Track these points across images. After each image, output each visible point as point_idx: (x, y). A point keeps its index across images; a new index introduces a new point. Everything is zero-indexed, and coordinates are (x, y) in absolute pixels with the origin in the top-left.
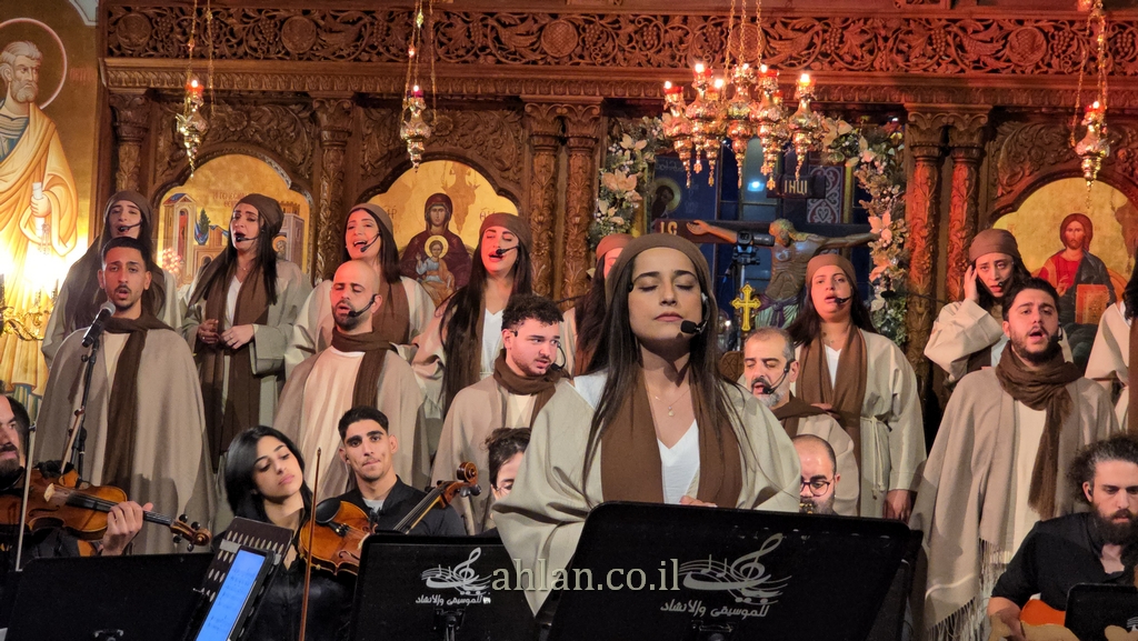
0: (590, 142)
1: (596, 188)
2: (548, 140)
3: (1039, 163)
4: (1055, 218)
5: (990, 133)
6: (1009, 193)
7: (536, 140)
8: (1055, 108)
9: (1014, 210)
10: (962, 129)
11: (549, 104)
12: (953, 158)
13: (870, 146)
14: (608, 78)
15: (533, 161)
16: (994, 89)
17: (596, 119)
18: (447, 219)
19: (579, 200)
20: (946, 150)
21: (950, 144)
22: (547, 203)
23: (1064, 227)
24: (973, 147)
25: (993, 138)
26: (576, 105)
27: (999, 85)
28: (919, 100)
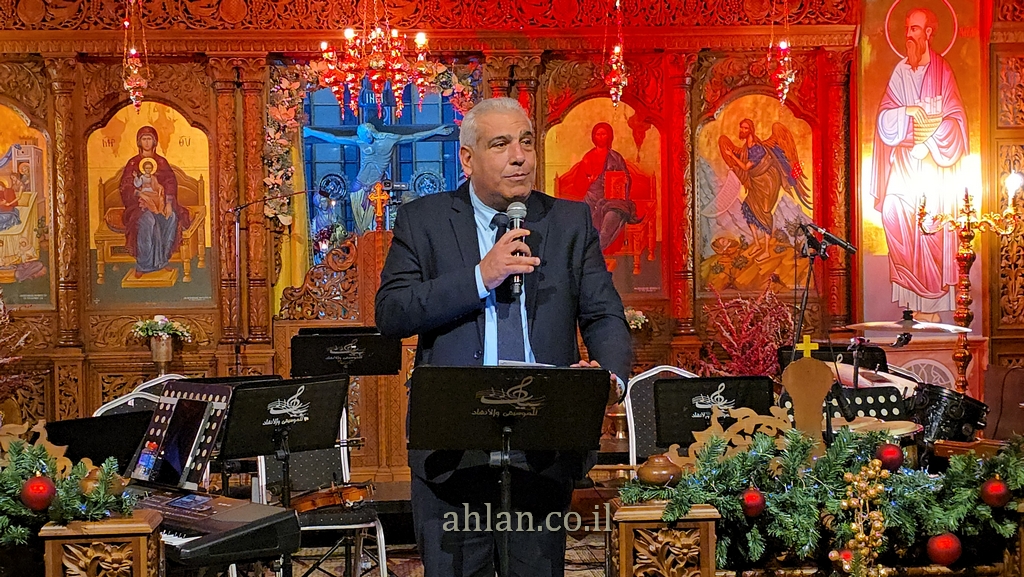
0: (259, 85)
1: (265, 119)
2: (228, 84)
3: (575, 89)
5: (542, 69)
6: (556, 110)
7: (219, 86)
9: (560, 122)
10: (523, 67)
11: (227, 58)
12: (518, 88)
13: (460, 80)
14: (269, 38)
15: (217, 100)
16: (543, 39)
17: (263, 68)
19: (255, 128)
20: (512, 83)
21: (515, 78)
22: (231, 131)
23: (594, 133)
24: (531, 80)
25: (544, 72)
26: (248, 58)
27: (548, 36)
28: (493, 48)
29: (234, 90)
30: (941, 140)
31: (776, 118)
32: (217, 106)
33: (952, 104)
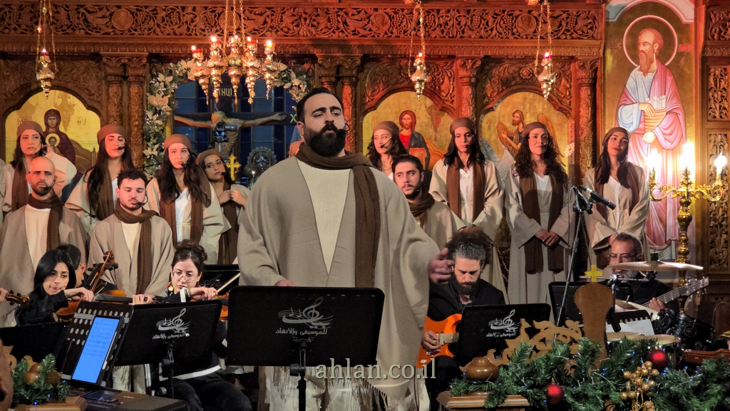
0: (141, 78)
1: (145, 104)
2: (117, 77)
3: (387, 84)
4: (396, 113)
5: (361, 69)
6: (372, 100)
7: (109, 78)
8: (395, 55)
9: (375, 109)
10: (347, 67)
11: (117, 57)
12: (342, 83)
13: (297, 77)
14: (150, 42)
15: (108, 90)
16: (363, 46)
17: (144, 65)
18: (58, 124)
19: (137, 112)
20: (338, 79)
21: (341, 75)
22: (118, 114)
23: (401, 118)
24: (353, 77)
25: (362, 71)
26: (133, 57)
27: (367, 43)
28: (324, 51)
29: (121, 82)
30: (666, 129)
31: (540, 110)
32: (108, 94)
33: (674, 102)
